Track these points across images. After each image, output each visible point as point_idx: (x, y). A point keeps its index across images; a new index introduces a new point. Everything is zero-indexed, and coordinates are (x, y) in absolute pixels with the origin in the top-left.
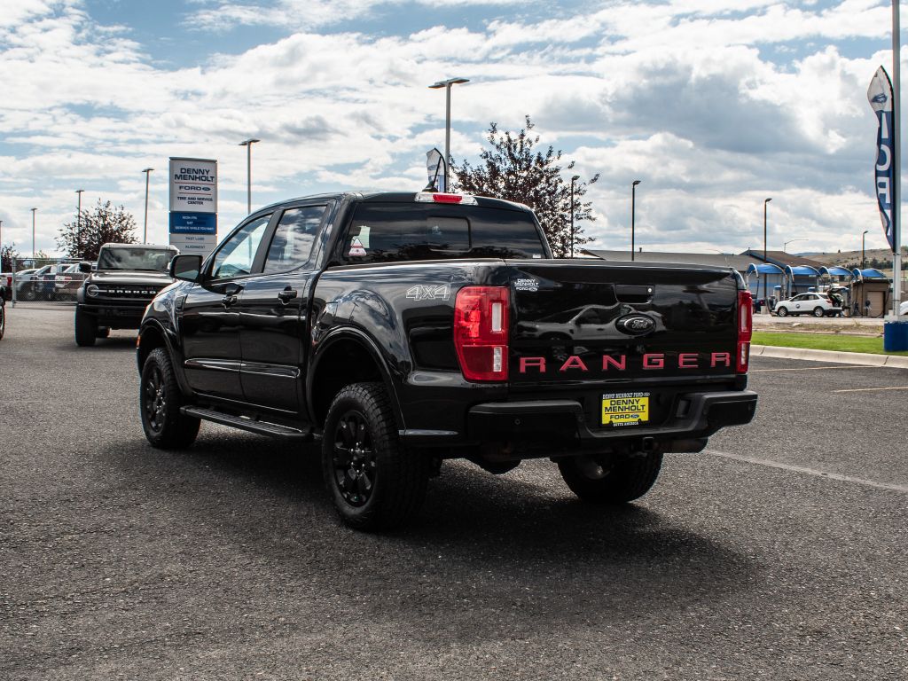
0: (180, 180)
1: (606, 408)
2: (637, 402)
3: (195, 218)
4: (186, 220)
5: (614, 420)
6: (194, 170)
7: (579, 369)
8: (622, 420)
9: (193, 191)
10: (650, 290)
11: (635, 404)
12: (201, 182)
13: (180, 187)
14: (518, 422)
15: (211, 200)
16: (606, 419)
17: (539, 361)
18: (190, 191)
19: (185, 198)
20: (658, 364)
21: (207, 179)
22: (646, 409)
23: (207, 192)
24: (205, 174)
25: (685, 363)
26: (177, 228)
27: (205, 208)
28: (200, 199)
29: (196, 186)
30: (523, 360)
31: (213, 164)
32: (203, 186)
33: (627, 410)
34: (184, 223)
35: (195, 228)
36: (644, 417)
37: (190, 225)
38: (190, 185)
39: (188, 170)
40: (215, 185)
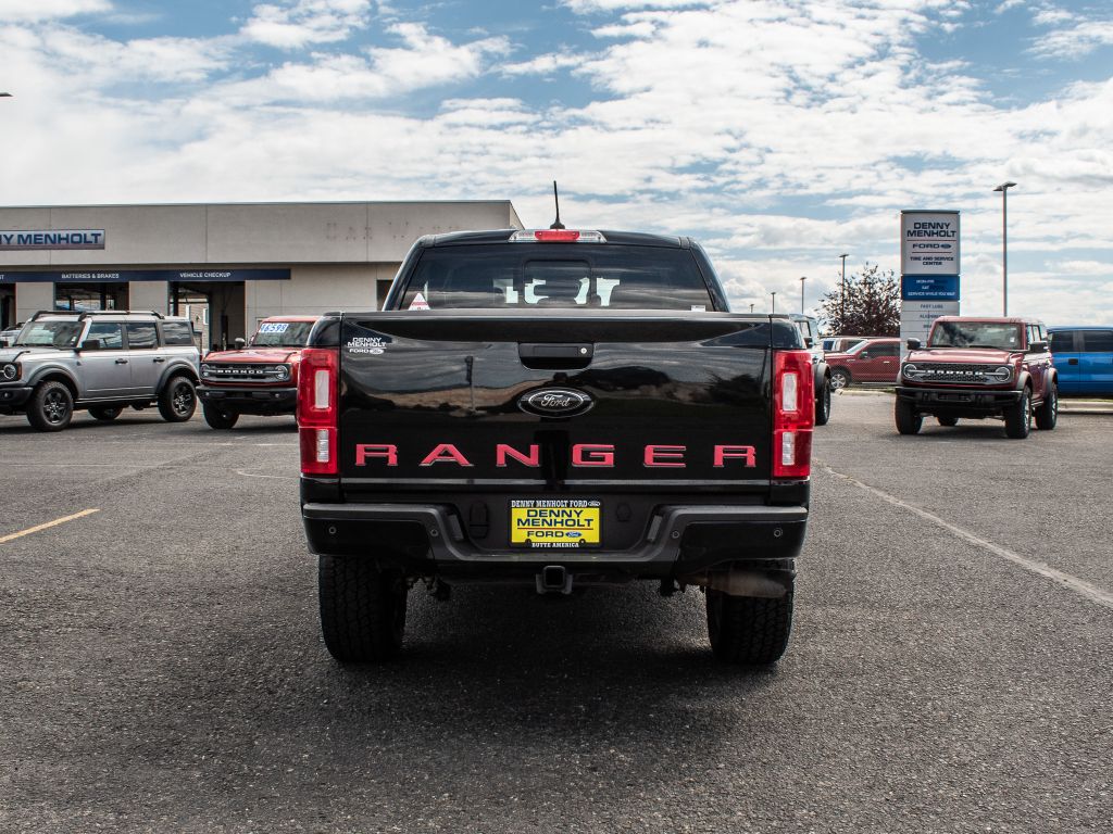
0: (913, 238)
1: (519, 520)
2: (578, 514)
3: (932, 281)
4: (921, 285)
5: (533, 538)
6: (930, 224)
7: (456, 464)
8: (550, 539)
9: (929, 249)
10: (584, 351)
11: (574, 516)
12: (939, 238)
13: (914, 246)
14: (332, 531)
15: (952, 259)
16: (518, 535)
17: (387, 451)
18: (926, 250)
19: (918, 259)
20: (603, 459)
21: (946, 234)
22: (596, 524)
23: (947, 250)
24: (945, 228)
25: (656, 460)
26: (910, 294)
27: (944, 269)
28: (937, 259)
29: (932, 243)
30: (360, 447)
31: (954, 216)
32: (941, 243)
33: (559, 525)
34: (918, 288)
35: (932, 294)
36: (592, 536)
37: (925, 291)
38: (926, 243)
39: (923, 225)
40: (958, 241)
